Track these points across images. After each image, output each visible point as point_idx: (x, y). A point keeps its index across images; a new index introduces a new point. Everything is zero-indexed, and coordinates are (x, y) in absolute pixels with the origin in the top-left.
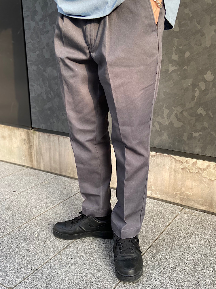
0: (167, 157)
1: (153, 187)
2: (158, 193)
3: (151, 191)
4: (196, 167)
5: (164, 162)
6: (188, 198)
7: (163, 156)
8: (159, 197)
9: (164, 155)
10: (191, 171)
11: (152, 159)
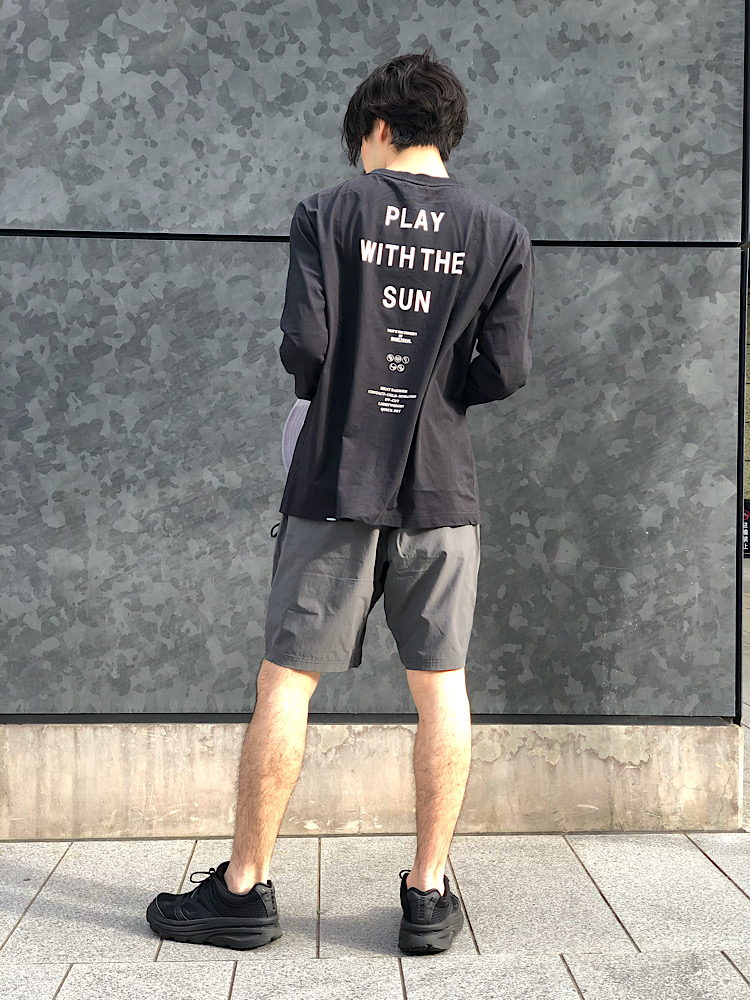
0: (392, 731)
1: (362, 808)
2: (375, 820)
3: (359, 818)
5: (386, 743)
7: (384, 729)
8: (379, 828)
9: (385, 726)
11: (358, 740)
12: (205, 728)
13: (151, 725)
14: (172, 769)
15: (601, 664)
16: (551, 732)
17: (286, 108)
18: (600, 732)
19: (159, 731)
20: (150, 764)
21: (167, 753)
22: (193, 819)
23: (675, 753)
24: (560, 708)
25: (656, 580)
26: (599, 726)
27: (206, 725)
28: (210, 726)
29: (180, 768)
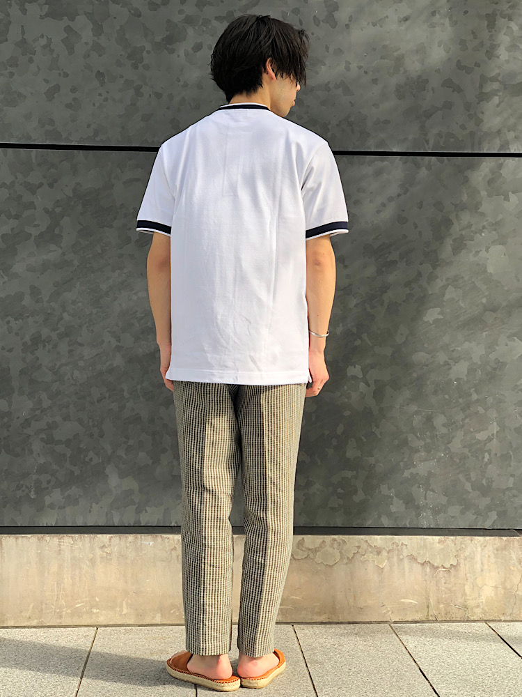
4: (304, 549)
6: (295, 608)
10: (296, 557)
12: (104, 538)
13: (61, 536)
14: (78, 571)
15: (419, 487)
16: (379, 541)
17: (170, 47)
18: (419, 541)
19: (68, 540)
20: (60, 566)
21: (74, 558)
22: (95, 611)
23: (478, 557)
24: (386, 522)
25: (463, 420)
26: (418, 537)
27: (105, 535)
28: (108, 536)
29: (84, 570)
